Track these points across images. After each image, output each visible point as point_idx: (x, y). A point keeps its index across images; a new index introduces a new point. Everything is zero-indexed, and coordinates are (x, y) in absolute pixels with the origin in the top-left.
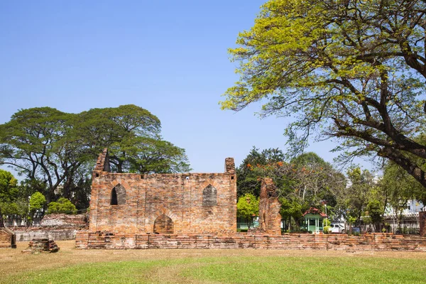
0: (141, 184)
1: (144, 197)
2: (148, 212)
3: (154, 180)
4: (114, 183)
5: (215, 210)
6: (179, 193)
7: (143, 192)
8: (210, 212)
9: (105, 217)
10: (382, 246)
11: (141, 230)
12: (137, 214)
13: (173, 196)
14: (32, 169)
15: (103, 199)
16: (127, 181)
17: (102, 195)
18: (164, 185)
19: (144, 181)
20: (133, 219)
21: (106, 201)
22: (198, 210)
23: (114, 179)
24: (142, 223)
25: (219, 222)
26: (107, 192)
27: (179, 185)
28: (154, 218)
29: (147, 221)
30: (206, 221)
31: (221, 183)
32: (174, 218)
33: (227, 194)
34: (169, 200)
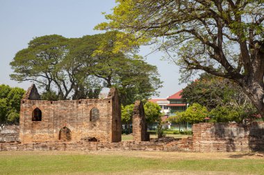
0: (51, 107)
1: (53, 116)
2: (55, 125)
3: (59, 105)
4: (34, 107)
5: (98, 123)
6: (75, 113)
7: (52, 112)
8: (95, 125)
9: (29, 129)
10: (127, 148)
11: (51, 137)
12: (49, 127)
13: (71, 115)
14: (48, 84)
15: (27, 117)
16: (42, 105)
17: (26, 115)
18: (65, 108)
19: (52, 105)
20: (45, 130)
21: (29, 119)
22: (87, 123)
23: (34, 104)
24: (52, 132)
25: (100, 131)
26: (30, 113)
27: (75, 107)
28: (59, 129)
29: (55, 131)
30: (92, 131)
31: (102, 105)
32: (71, 129)
33: (106, 113)
34: (69, 117)
